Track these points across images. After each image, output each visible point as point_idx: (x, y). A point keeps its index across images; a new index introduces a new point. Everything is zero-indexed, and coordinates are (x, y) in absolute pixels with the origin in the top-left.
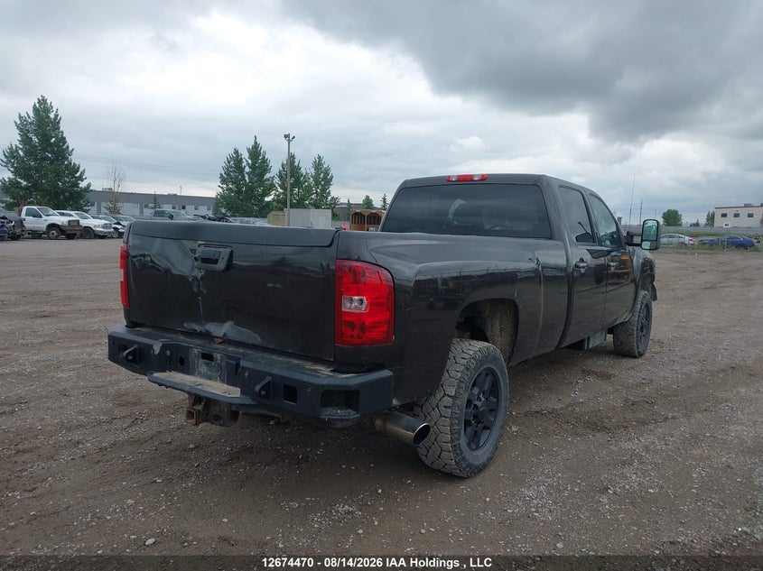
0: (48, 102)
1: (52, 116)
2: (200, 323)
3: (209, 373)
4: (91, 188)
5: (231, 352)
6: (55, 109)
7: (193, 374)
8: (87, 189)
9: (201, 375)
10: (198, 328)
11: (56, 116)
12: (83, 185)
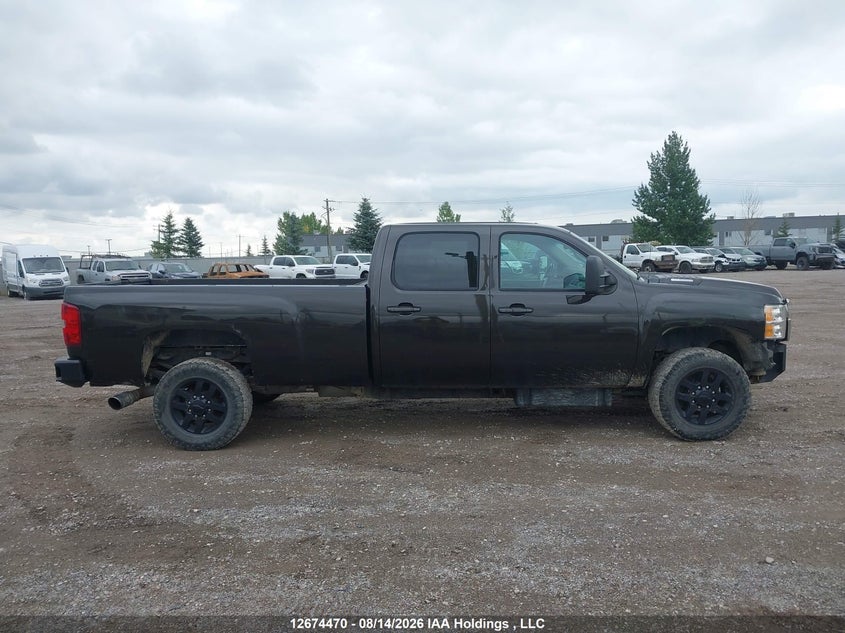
0: (679, 136)
1: (682, 150)
4: (716, 219)
6: (684, 143)
8: (711, 221)
11: (686, 149)
12: (706, 217)
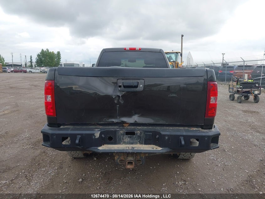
2: (116, 118)
3: (131, 141)
5: (146, 129)
7: (119, 143)
9: (125, 143)
10: (115, 120)
